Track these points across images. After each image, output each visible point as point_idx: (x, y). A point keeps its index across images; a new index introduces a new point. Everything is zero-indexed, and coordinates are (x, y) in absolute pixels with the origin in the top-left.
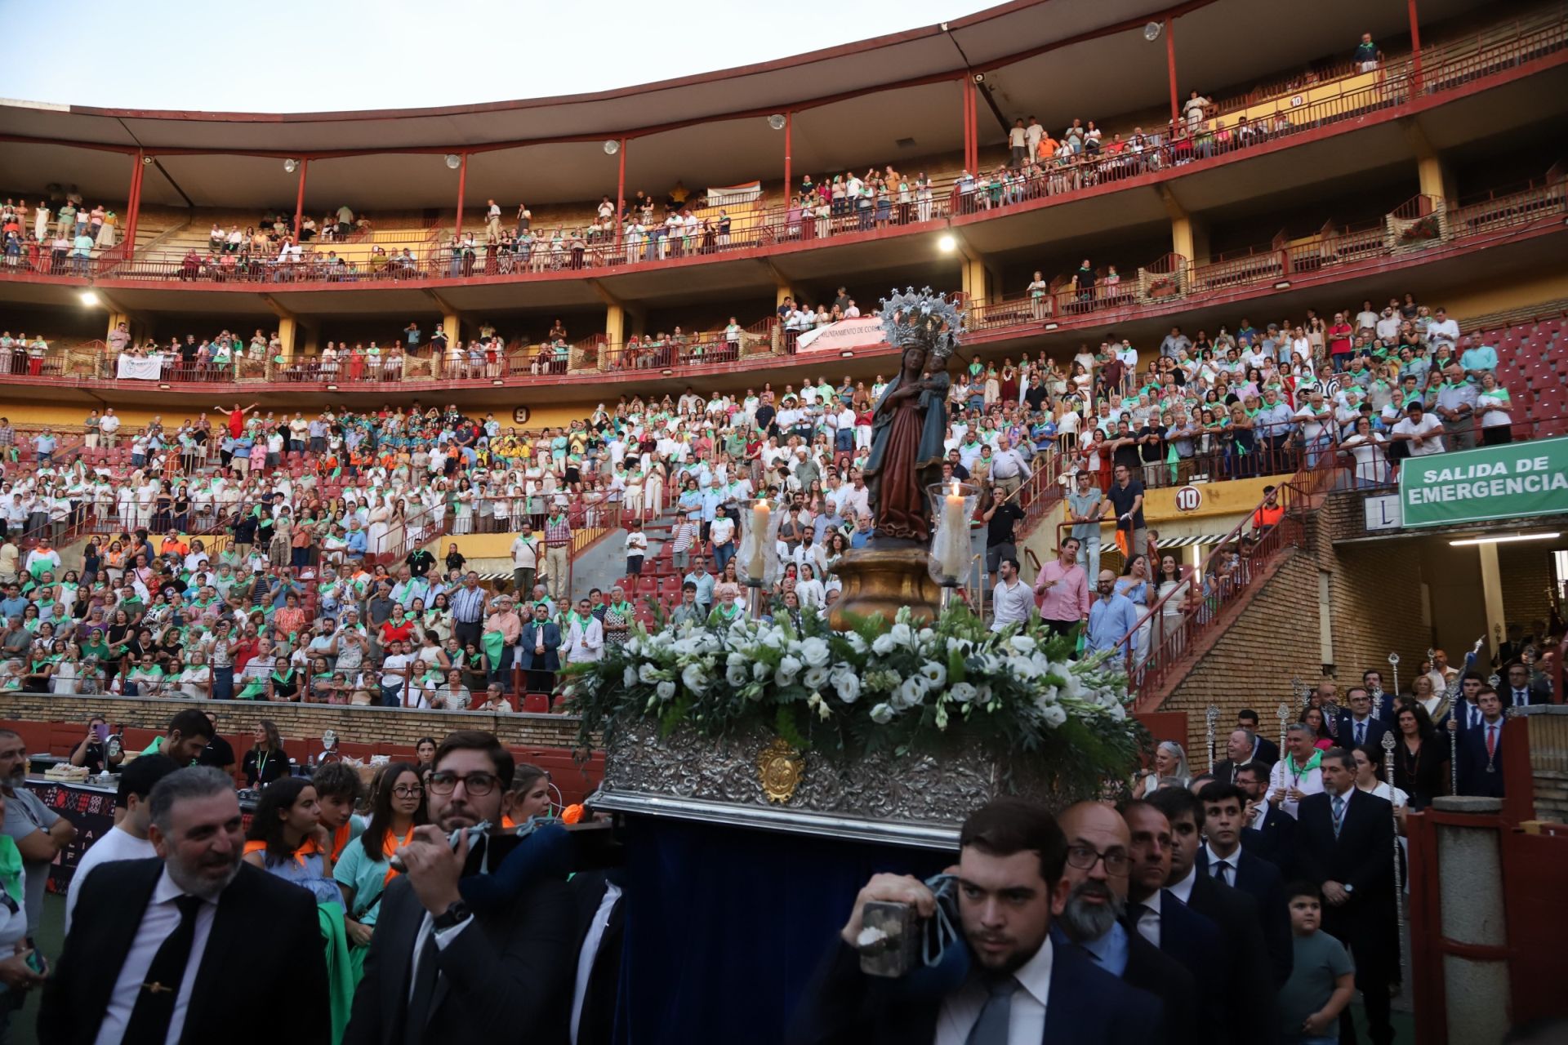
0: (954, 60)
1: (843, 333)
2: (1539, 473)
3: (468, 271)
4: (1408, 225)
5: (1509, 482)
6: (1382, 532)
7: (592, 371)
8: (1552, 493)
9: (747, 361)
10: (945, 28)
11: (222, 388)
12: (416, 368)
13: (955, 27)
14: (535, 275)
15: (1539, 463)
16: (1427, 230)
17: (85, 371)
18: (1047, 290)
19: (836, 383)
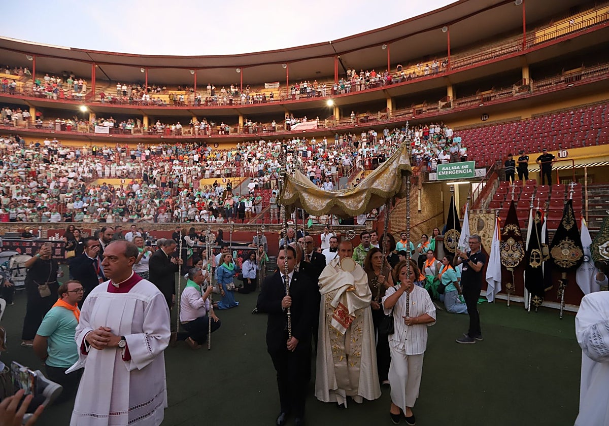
0: (332, 51)
1: (303, 125)
2: (466, 169)
3: (199, 105)
4: (444, 104)
5: (460, 171)
6: (433, 181)
7: (236, 134)
8: (468, 173)
9: (278, 133)
10: (330, 43)
11: (129, 136)
12: (186, 132)
13: (333, 42)
14: (219, 107)
15: (466, 167)
16: (448, 105)
17: (85, 131)
18: (355, 116)
19: (301, 139)
